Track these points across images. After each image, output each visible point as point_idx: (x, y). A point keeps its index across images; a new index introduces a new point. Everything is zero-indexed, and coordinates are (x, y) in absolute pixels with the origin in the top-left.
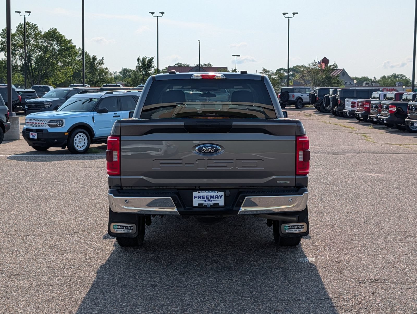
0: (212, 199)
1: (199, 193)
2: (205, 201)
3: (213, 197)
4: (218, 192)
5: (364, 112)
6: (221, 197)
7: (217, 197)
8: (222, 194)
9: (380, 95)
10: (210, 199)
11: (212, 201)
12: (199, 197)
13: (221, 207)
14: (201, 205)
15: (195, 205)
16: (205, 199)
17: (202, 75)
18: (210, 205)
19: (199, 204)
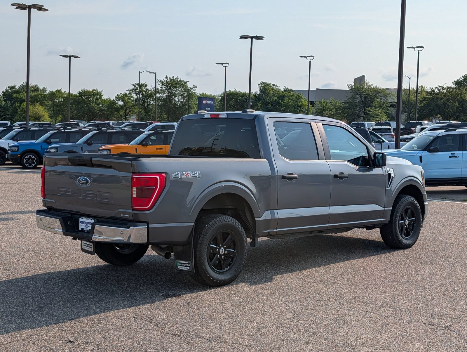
1: (82, 219)
2: (85, 226)
3: (89, 223)
4: (91, 220)
10: (87, 225)
12: (83, 223)
14: (82, 229)
15: (80, 229)
16: (85, 225)
17: (211, 115)
18: (87, 230)
19: (82, 228)
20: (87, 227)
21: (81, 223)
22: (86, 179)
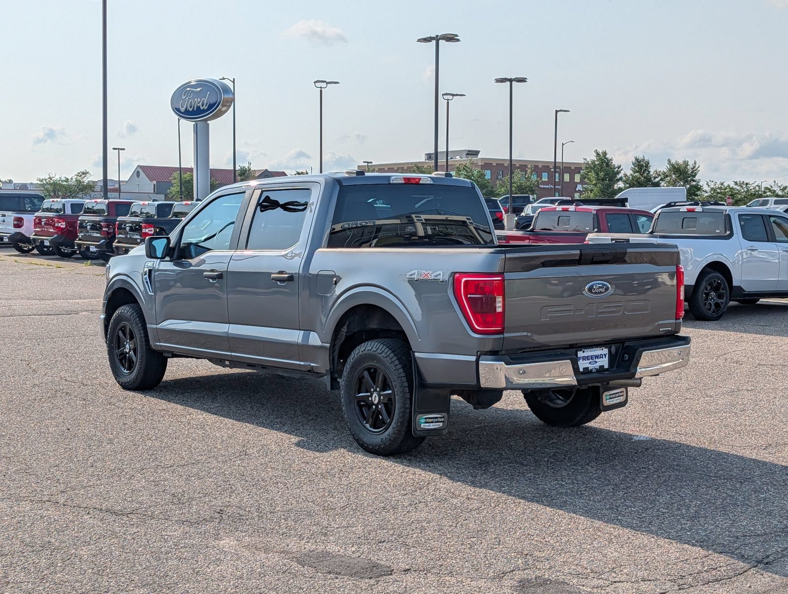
0: (597, 360)
1: (584, 352)
2: (590, 363)
3: (597, 357)
4: (602, 350)
5: (56, 235)
6: (605, 356)
7: (600, 356)
8: (605, 351)
9: (64, 205)
10: (595, 360)
11: (596, 362)
12: (584, 358)
13: (607, 370)
14: (586, 369)
15: (581, 370)
16: (589, 361)
17: (405, 179)
18: (596, 369)
19: (584, 368)
20: (594, 363)
21: (581, 360)
22: (604, 285)
